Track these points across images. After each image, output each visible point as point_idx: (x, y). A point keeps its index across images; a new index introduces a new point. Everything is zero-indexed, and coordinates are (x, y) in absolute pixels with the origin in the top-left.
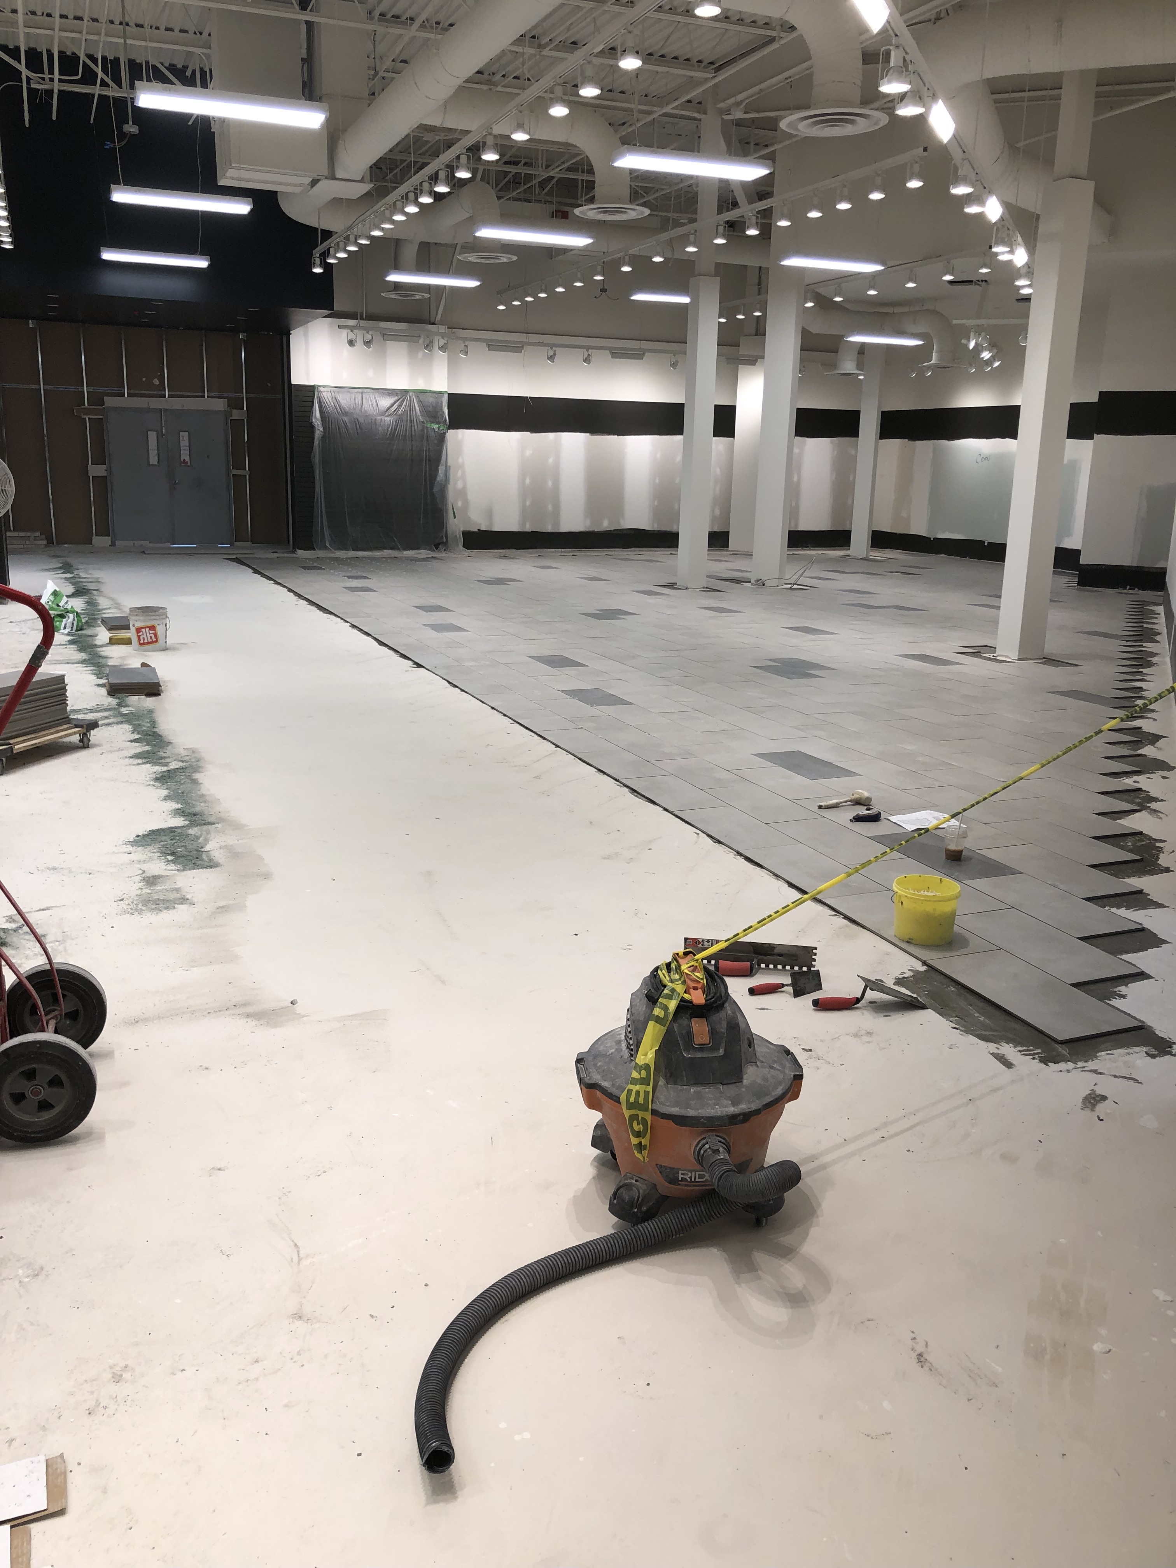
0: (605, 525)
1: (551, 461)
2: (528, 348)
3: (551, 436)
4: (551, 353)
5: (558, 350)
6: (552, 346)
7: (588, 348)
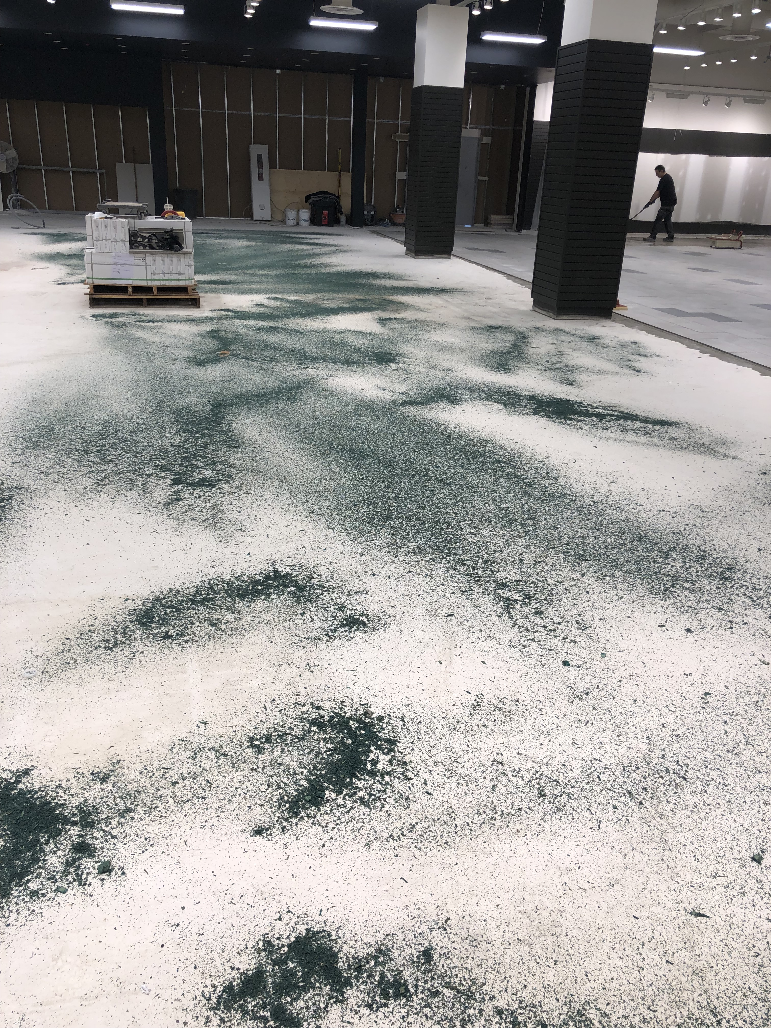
0: (709, 218)
1: (681, 173)
2: (691, 95)
3: (684, 156)
4: (706, 99)
5: (711, 97)
6: (707, 94)
7: (729, 96)
